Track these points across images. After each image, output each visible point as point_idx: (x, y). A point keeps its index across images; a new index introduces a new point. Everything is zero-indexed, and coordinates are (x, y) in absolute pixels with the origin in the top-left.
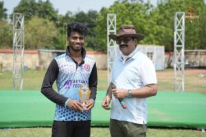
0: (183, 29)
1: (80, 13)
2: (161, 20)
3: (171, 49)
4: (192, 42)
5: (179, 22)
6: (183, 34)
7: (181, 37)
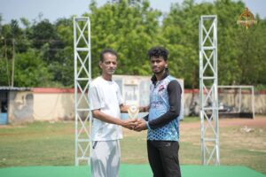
0: (214, 46)
1: (43, 23)
2: (177, 35)
3: (195, 83)
4: (229, 73)
5: (208, 34)
6: (215, 55)
7: (212, 61)
